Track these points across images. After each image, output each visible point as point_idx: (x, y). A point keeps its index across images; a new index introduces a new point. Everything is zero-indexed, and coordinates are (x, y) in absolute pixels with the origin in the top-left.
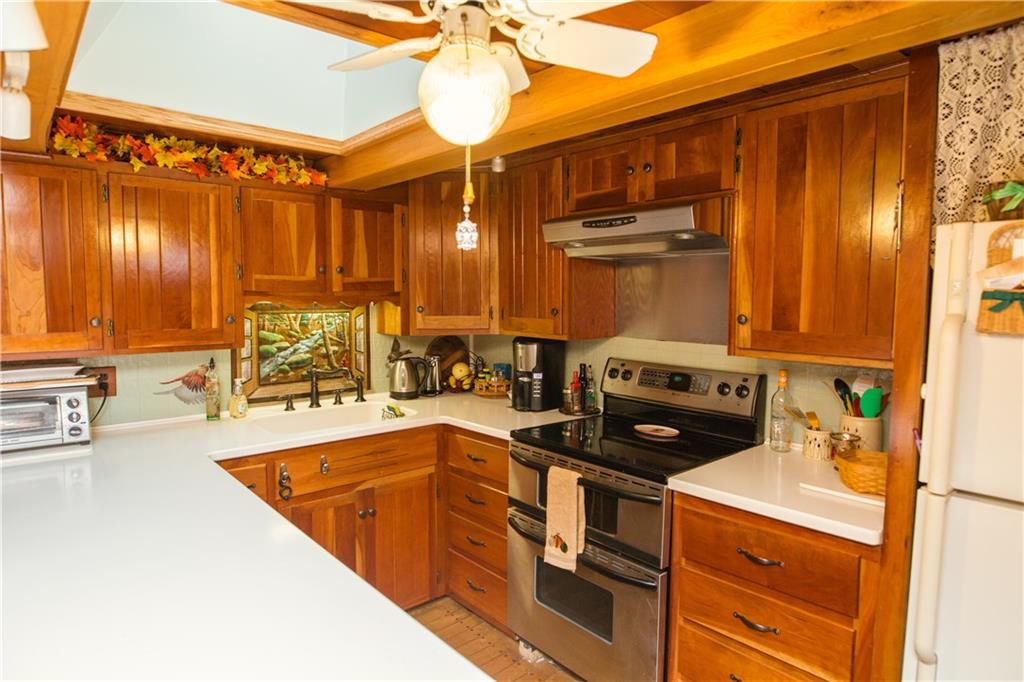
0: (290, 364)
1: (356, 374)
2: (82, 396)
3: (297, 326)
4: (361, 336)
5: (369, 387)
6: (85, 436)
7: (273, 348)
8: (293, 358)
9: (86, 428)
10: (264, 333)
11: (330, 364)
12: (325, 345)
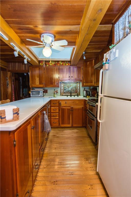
0: (68, 91)
1: (78, 93)
2: (42, 92)
3: (69, 86)
4: (79, 87)
5: (80, 95)
6: (42, 96)
7: (66, 88)
8: (69, 90)
9: (42, 95)
10: (65, 86)
11: (74, 91)
12: (73, 88)
